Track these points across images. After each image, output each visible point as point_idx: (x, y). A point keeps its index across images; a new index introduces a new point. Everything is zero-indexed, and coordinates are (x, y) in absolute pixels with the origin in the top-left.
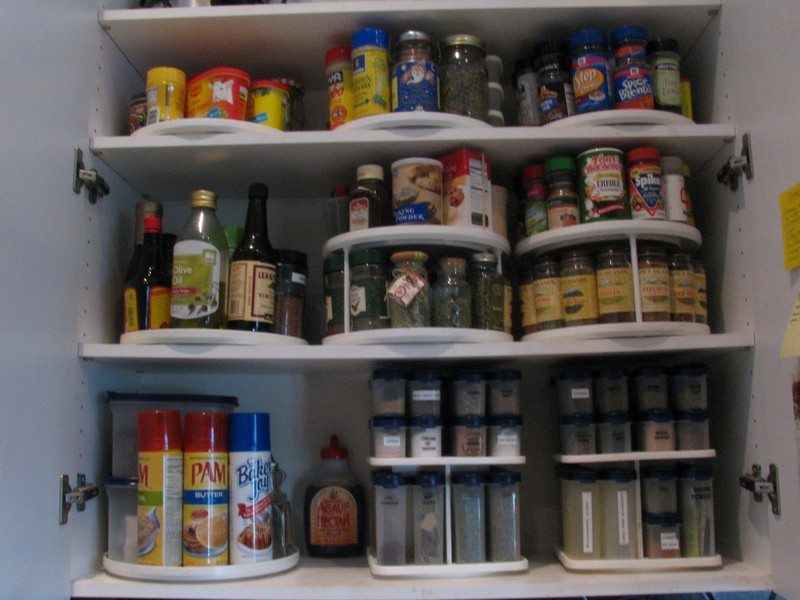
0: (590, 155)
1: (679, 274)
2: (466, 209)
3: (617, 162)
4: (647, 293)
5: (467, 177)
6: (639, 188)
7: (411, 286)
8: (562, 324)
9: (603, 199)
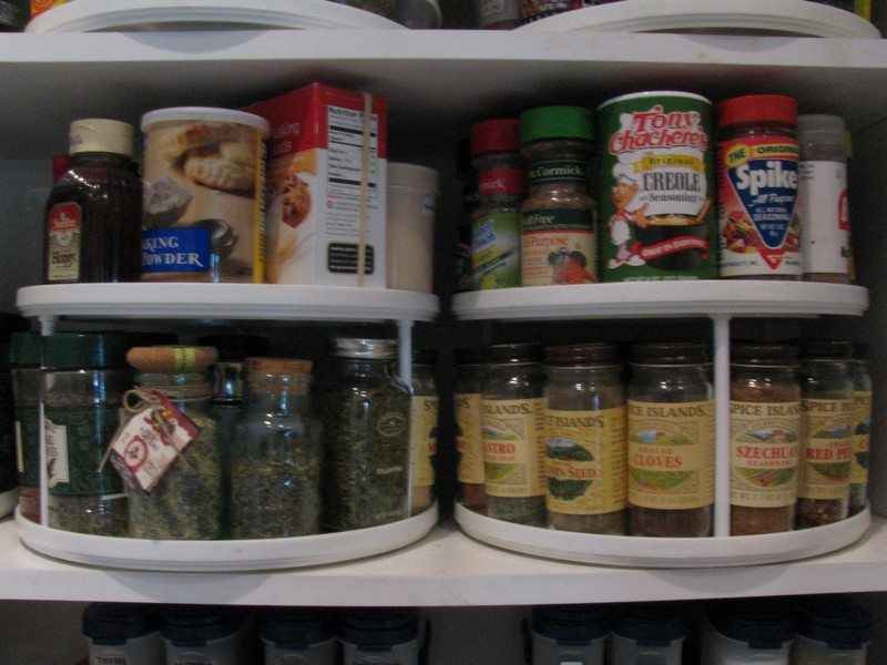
0: (628, 107)
1: (822, 408)
2: (313, 236)
3: (695, 129)
4: (743, 462)
5: (320, 153)
6: (745, 195)
7: (159, 443)
8: (537, 514)
9: (656, 222)
